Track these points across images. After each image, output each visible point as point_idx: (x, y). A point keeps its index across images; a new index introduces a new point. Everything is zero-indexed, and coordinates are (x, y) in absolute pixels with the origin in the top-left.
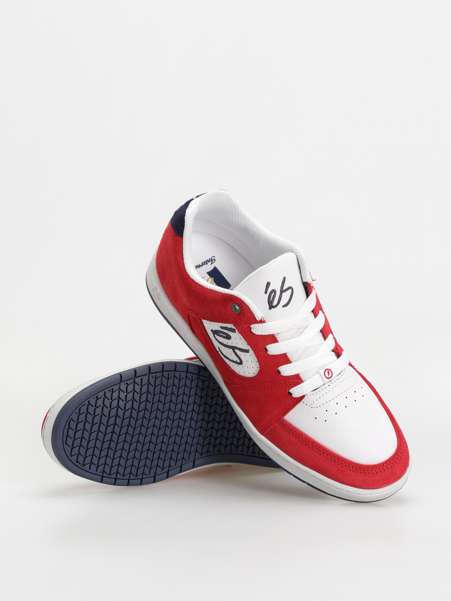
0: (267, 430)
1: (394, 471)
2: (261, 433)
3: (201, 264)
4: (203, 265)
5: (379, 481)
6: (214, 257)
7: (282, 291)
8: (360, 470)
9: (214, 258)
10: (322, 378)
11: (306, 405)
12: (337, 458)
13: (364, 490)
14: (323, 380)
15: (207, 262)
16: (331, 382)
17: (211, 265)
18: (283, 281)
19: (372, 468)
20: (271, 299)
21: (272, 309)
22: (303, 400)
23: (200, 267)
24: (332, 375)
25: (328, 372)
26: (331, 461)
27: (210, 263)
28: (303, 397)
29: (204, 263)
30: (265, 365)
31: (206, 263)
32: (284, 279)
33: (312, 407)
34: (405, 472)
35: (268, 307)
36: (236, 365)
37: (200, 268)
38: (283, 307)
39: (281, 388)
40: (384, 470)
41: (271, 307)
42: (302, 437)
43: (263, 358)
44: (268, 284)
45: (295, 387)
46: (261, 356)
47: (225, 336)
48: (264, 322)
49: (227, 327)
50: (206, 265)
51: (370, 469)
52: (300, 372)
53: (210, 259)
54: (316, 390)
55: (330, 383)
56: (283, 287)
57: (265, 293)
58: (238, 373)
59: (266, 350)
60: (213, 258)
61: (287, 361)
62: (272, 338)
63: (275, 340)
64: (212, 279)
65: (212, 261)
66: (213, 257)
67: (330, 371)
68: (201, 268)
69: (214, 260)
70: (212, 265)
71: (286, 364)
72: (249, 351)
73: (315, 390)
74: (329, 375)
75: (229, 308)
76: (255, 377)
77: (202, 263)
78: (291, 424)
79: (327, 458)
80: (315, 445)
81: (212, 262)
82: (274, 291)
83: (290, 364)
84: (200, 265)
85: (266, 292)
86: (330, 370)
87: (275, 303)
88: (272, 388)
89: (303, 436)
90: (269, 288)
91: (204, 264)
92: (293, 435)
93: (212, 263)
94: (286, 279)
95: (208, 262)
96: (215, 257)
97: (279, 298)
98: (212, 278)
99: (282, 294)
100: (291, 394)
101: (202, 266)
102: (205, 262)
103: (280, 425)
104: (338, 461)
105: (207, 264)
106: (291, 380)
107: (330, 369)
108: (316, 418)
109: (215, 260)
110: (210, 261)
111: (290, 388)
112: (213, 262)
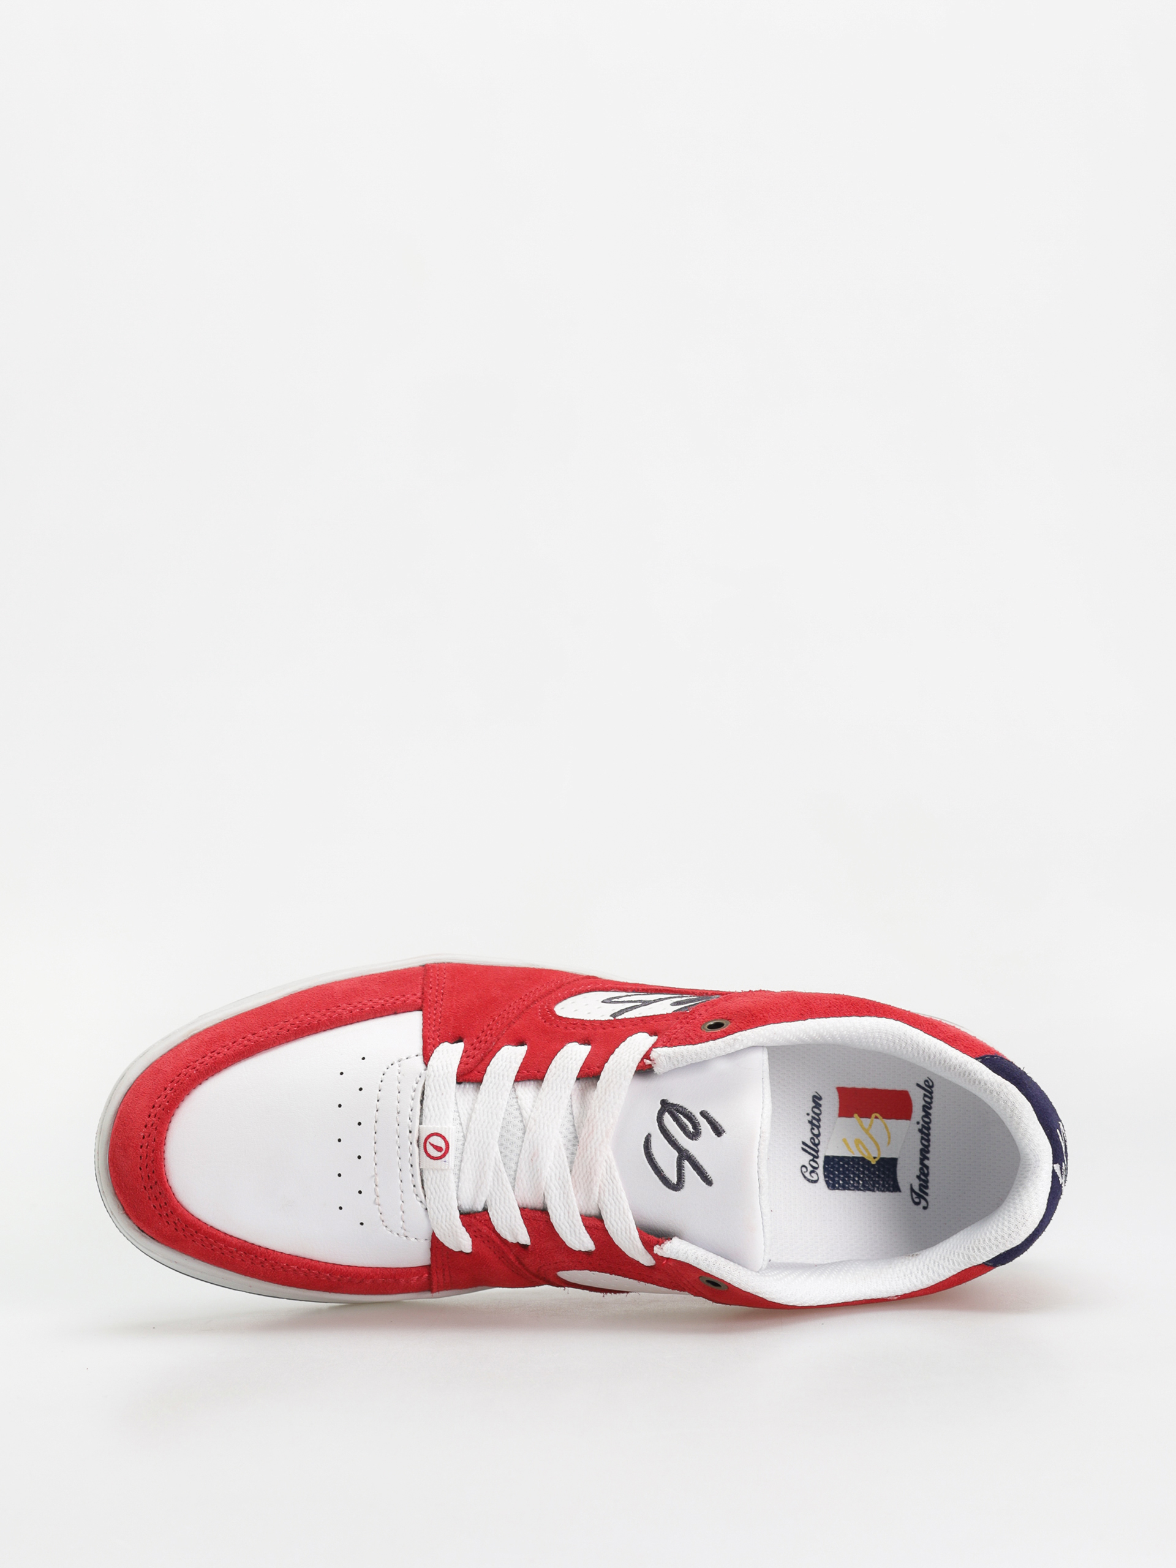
3: (926, 1162)
4: (921, 1166)
6: (925, 1208)
7: (684, 1155)
9: (921, 1206)
10: (436, 1123)
11: (409, 1057)
14: (431, 1123)
15: (923, 1180)
16: (415, 1141)
17: (911, 1185)
18: (706, 1174)
20: (682, 1117)
21: (659, 1107)
22: (421, 1059)
23: (921, 1154)
24: (429, 1155)
27: (916, 1188)
28: (428, 1059)
29: (926, 1172)
31: (922, 1177)
32: (708, 1181)
35: (671, 1101)
37: (919, 1153)
38: (649, 1136)
41: (666, 1107)
44: (718, 1131)
50: (918, 1173)
52: (480, 1090)
53: (927, 1194)
54: (420, 1095)
55: (414, 1136)
56: (690, 1163)
57: (704, 1111)
59: (584, 1042)
60: (923, 1203)
61: (524, 1076)
64: (875, 1158)
65: (919, 1196)
66: (926, 1205)
67: (439, 1154)
68: (918, 1156)
69: (917, 1200)
70: (909, 1187)
71: (521, 1067)
73: (423, 1093)
74: (432, 1145)
77: (927, 1167)
81: (916, 1193)
82: (695, 1135)
83: (514, 1077)
84: (928, 1159)
85: (704, 1114)
86: (440, 1158)
87: (668, 1119)
90: (709, 1128)
91: (923, 1170)
93: (912, 1190)
95: (921, 1182)
96: (924, 1210)
97: (673, 1137)
98: (876, 1160)
99: (678, 1151)
100: (453, 1040)
101: (922, 1163)
102: (927, 1175)
105: (918, 1177)
107: (443, 1159)
109: (917, 1204)
110: (920, 1190)
112: (914, 1196)
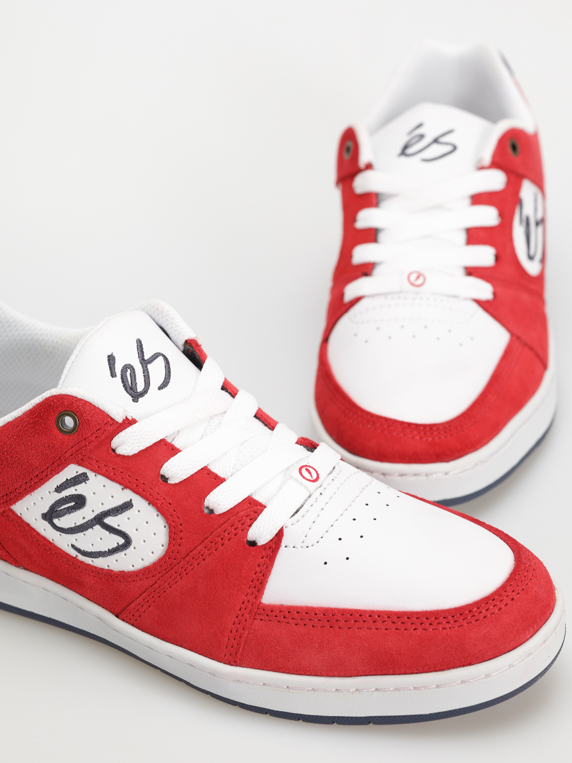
0: (239, 647)
1: (533, 594)
2: (231, 665)
5: (513, 624)
7: (145, 363)
8: (464, 619)
10: (301, 484)
11: (294, 547)
12: (408, 618)
13: (492, 661)
14: (306, 487)
16: (322, 488)
18: (137, 345)
19: (487, 603)
20: (130, 383)
21: (140, 399)
22: (284, 542)
24: (317, 474)
25: (307, 470)
26: (398, 631)
28: (280, 535)
30: (175, 511)
32: (139, 342)
33: (307, 547)
34: (555, 600)
35: (131, 398)
36: (120, 555)
38: (160, 388)
39: (229, 540)
40: (513, 599)
41: (136, 396)
42: (316, 614)
43: (165, 498)
44: (111, 360)
45: (254, 523)
46: (159, 497)
47: (73, 504)
48: (134, 422)
49: (67, 479)
51: (483, 608)
52: (251, 493)
54: (300, 511)
55: (321, 490)
56: (143, 356)
57: (112, 377)
58: (131, 569)
59: (165, 479)
61: (215, 481)
62: (165, 446)
63: (173, 450)
71: (215, 488)
72: (133, 502)
73: (297, 512)
75: (52, 430)
76: (167, 552)
78: (282, 605)
79: (386, 629)
80: (350, 616)
82: (127, 367)
83: (224, 483)
85: (113, 375)
86: (310, 467)
87: (140, 387)
88: (211, 551)
89: (318, 612)
90: (116, 365)
92: (296, 624)
94: (143, 343)
97: (144, 375)
99: (146, 367)
100: (253, 544)
103: (261, 620)
104: (411, 624)
106: (242, 513)
107: (308, 465)
108: (326, 563)
111: (245, 531)
